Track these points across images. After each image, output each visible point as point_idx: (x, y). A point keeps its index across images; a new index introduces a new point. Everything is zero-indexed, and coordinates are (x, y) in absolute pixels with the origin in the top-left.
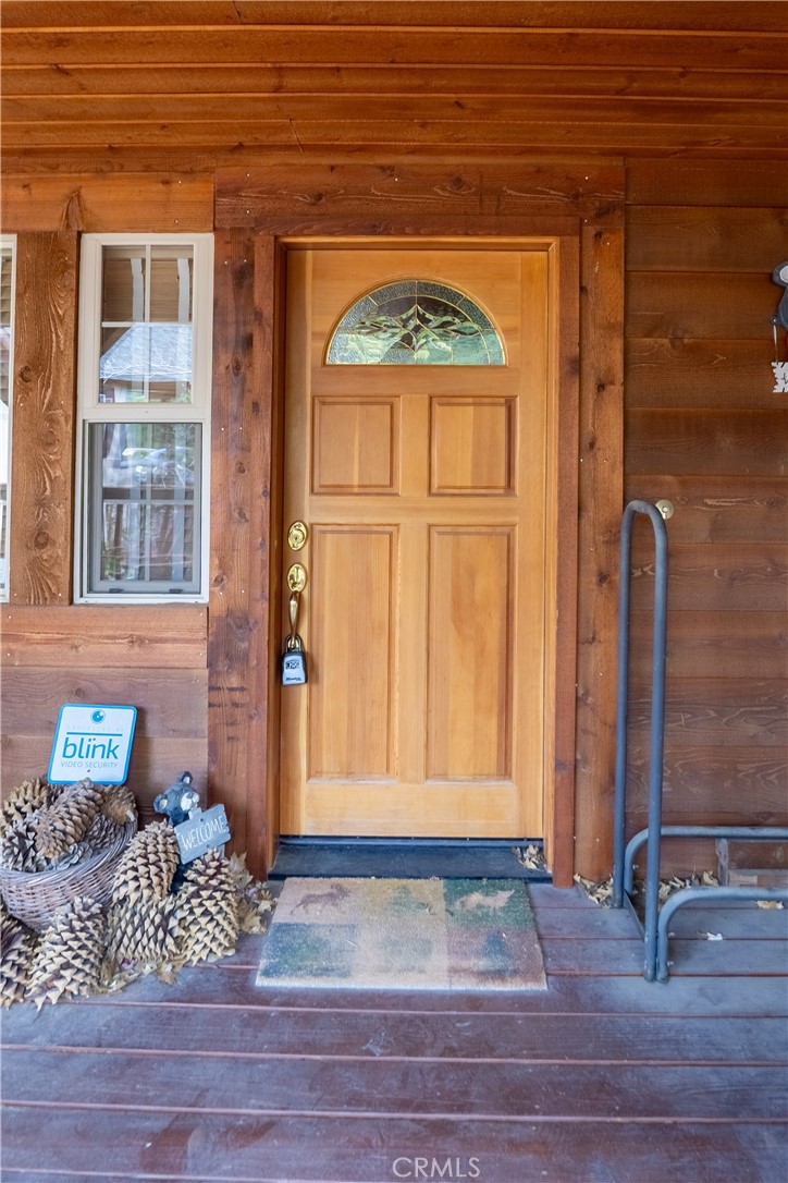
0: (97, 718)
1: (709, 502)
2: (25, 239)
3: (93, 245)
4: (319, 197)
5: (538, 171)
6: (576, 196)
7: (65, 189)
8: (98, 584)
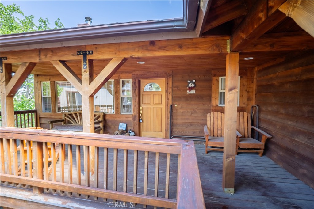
1: (181, 105)
2: (115, 80)
3: (121, 80)
4: (142, 75)
6: (167, 74)
7: (118, 75)
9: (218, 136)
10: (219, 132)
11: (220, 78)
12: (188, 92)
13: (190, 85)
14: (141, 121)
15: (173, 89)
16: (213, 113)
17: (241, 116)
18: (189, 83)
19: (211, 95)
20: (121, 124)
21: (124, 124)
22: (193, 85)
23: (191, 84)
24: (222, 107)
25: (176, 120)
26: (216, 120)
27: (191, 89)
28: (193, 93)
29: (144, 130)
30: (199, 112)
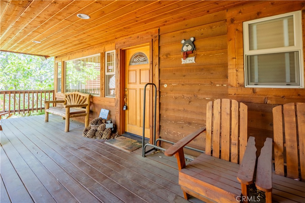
0: (105, 111)
1: (172, 84)
2: (101, 53)
3: (106, 53)
4: (124, 43)
5: (147, 33)
6: (152, 35)
7: (104, 47)
8: (108, 95)
9: (230, 161)
10: (234, 150)
11: (246, 24)
12: (184, 62)
13: (185, 49)
14: (125, 109)
15: (161, 57)
16: (219, 100)
17: (298, 114)
18: (184, 44)
19: (227, 64)
20: (103, 110)
21: (106, 110)
22: (190, 48)
23: (187, 46)
24: (253, 89)
25: (166, 111)
26: (226, 118)
27: (187, 55)
28: (191, 62)
29: (130, 122)
30: (204, 99)
